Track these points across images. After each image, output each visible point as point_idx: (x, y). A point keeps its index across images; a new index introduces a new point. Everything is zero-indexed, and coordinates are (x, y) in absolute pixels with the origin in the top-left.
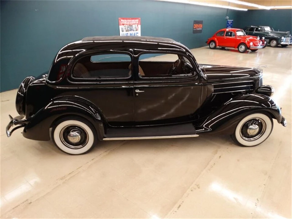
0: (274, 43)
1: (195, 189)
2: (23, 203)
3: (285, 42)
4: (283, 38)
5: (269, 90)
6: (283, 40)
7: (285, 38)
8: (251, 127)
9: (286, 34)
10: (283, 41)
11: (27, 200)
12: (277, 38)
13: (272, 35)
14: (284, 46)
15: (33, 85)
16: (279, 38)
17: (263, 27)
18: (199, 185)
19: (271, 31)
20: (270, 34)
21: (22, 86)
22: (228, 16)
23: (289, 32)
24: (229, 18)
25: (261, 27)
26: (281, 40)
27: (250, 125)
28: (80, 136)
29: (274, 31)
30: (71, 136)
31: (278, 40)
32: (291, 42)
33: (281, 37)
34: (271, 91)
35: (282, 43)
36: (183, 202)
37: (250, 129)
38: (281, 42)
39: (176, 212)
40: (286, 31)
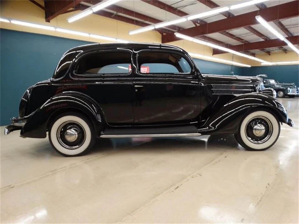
0: (281, 93)
1: (196, 176)
2: (5, 187)
3: (292, 92)
4: (289, 89)
5: (271, 92)
6: (289, 90)
7: (291, 89)
8: (255, 127)
9: (292, 86)
10: (290, 92)
11: (10, 186)
12: (283, 89)
13: (277, 86)
14: (292, 97)
15: (37, 86)
16: (285, 89)
17: (268, 80)
18: (201, 174)
19: (276, 83)
20: (276, 86)
21: (27, 92)
22: (233, 71)
23: (294, 83)
24: (234, 73)
25: (266, 80)
26: (288, 90)
27: (254, 125)
28: (77, 136)
29: (279, 83)
30: (68, 135)
31: (285, 91)
32: (297, 93)
33: (287, 88)
34: (272, 94)
35: (289, 94)
36: (182, 185)
37: (256, 129)
38: (288, 92)
39: (173, 191)
40: (291, 83)
